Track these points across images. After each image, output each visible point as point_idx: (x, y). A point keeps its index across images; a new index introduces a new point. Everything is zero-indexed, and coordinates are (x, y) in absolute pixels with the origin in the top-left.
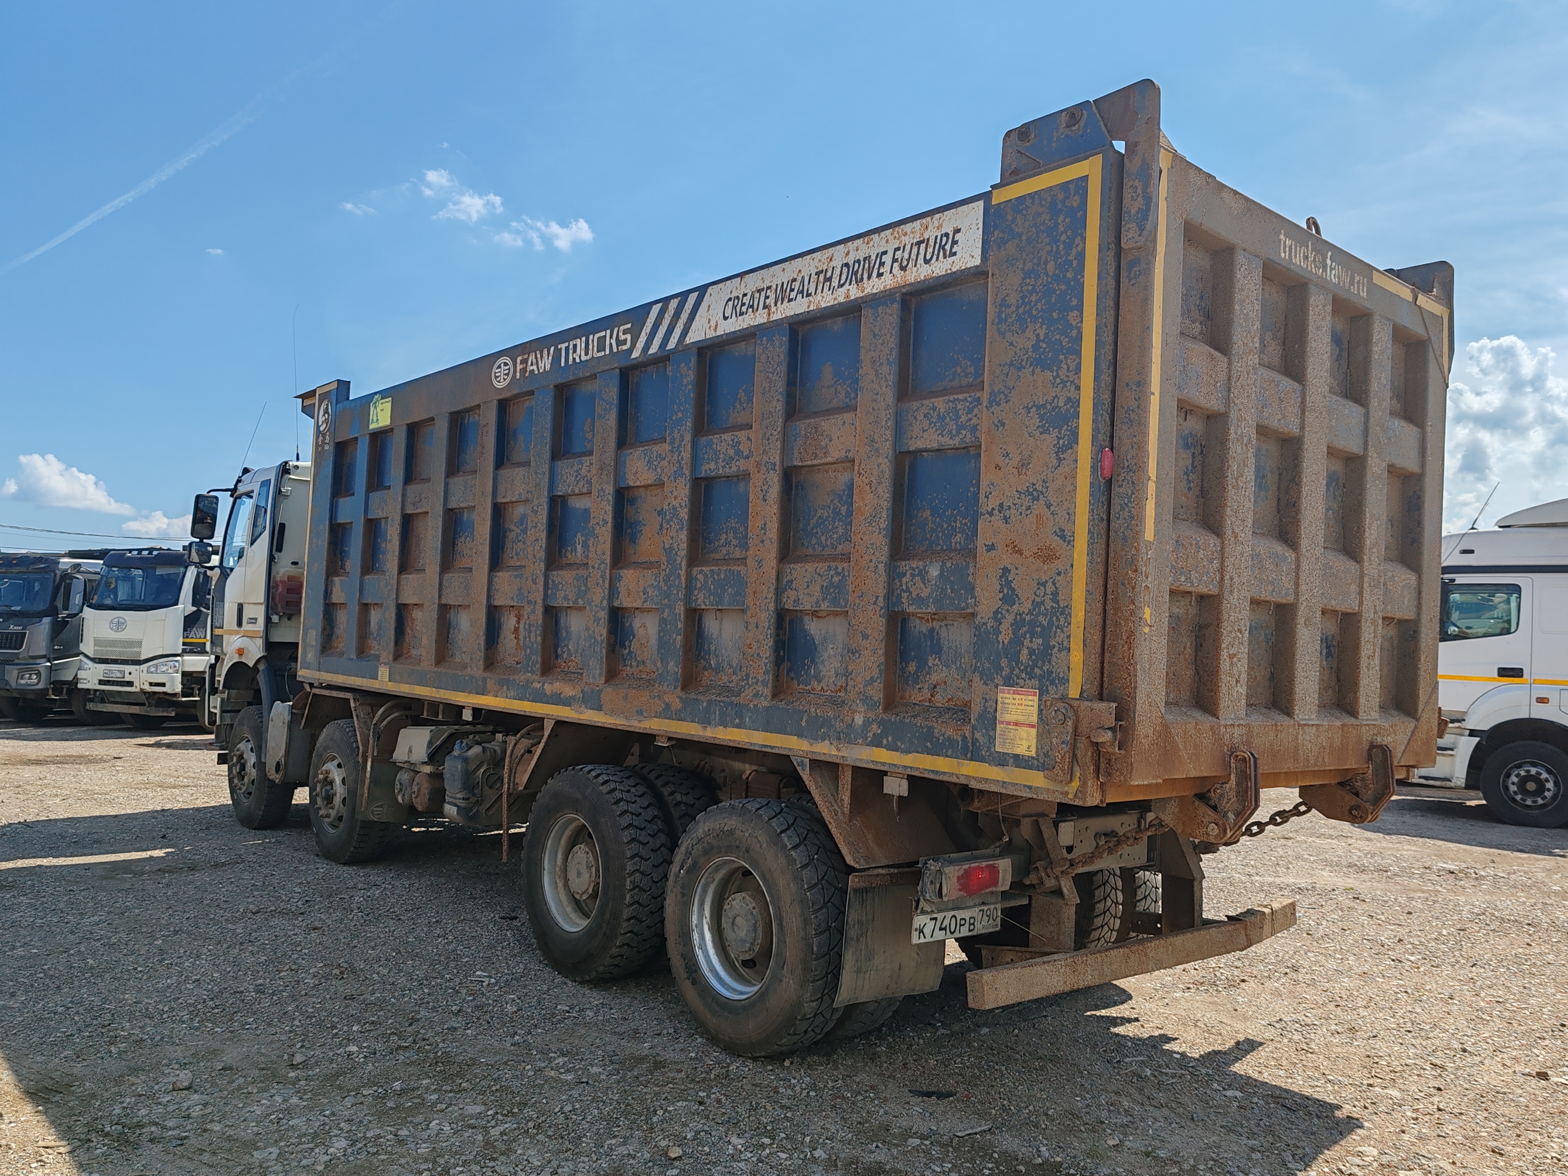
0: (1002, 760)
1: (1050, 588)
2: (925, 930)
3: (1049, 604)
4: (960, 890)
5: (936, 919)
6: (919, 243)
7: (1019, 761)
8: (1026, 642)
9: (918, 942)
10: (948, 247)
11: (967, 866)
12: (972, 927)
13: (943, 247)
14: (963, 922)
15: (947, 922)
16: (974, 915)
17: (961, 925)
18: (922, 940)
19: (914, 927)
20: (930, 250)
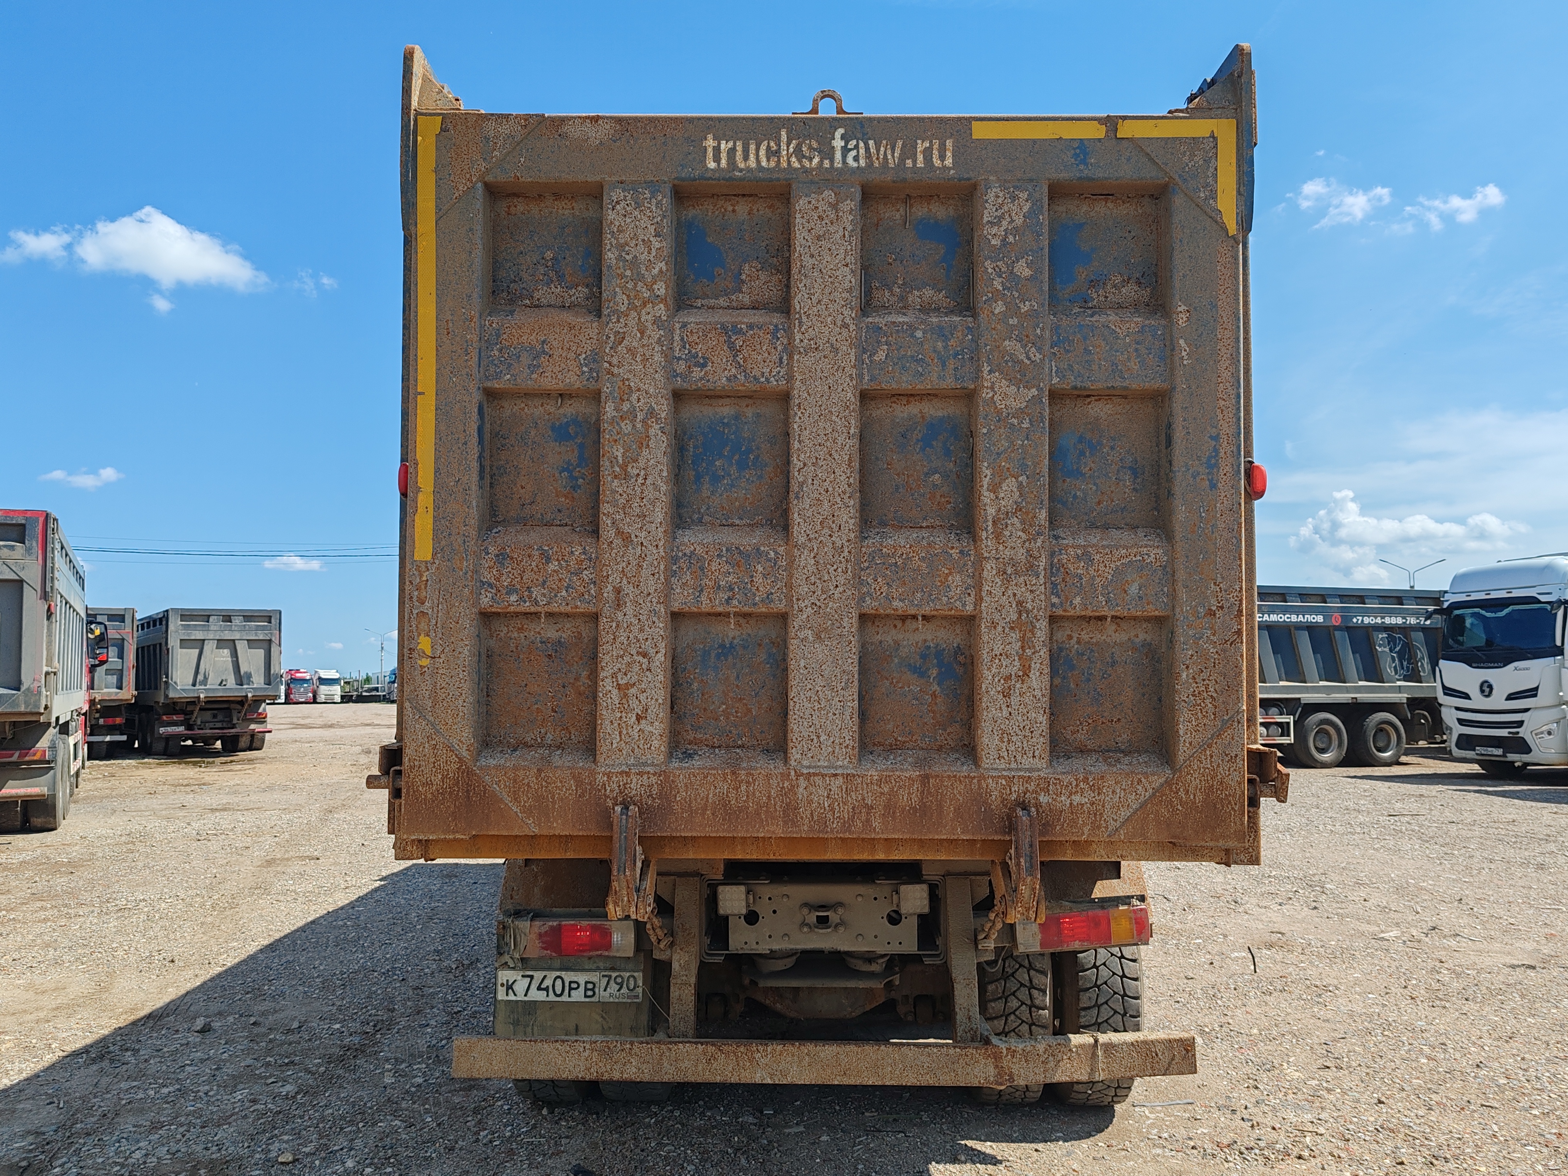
2: (515, 987)
4: (545, 949)
5: (532, 977)
9: (506, 998)
11: (555, 924)
12: (590, 993)
14: (574, 986)
15: (548, 983)
16: (595, 979)
17: (571, 989)
18: (512, 997)
19: (500, 982)
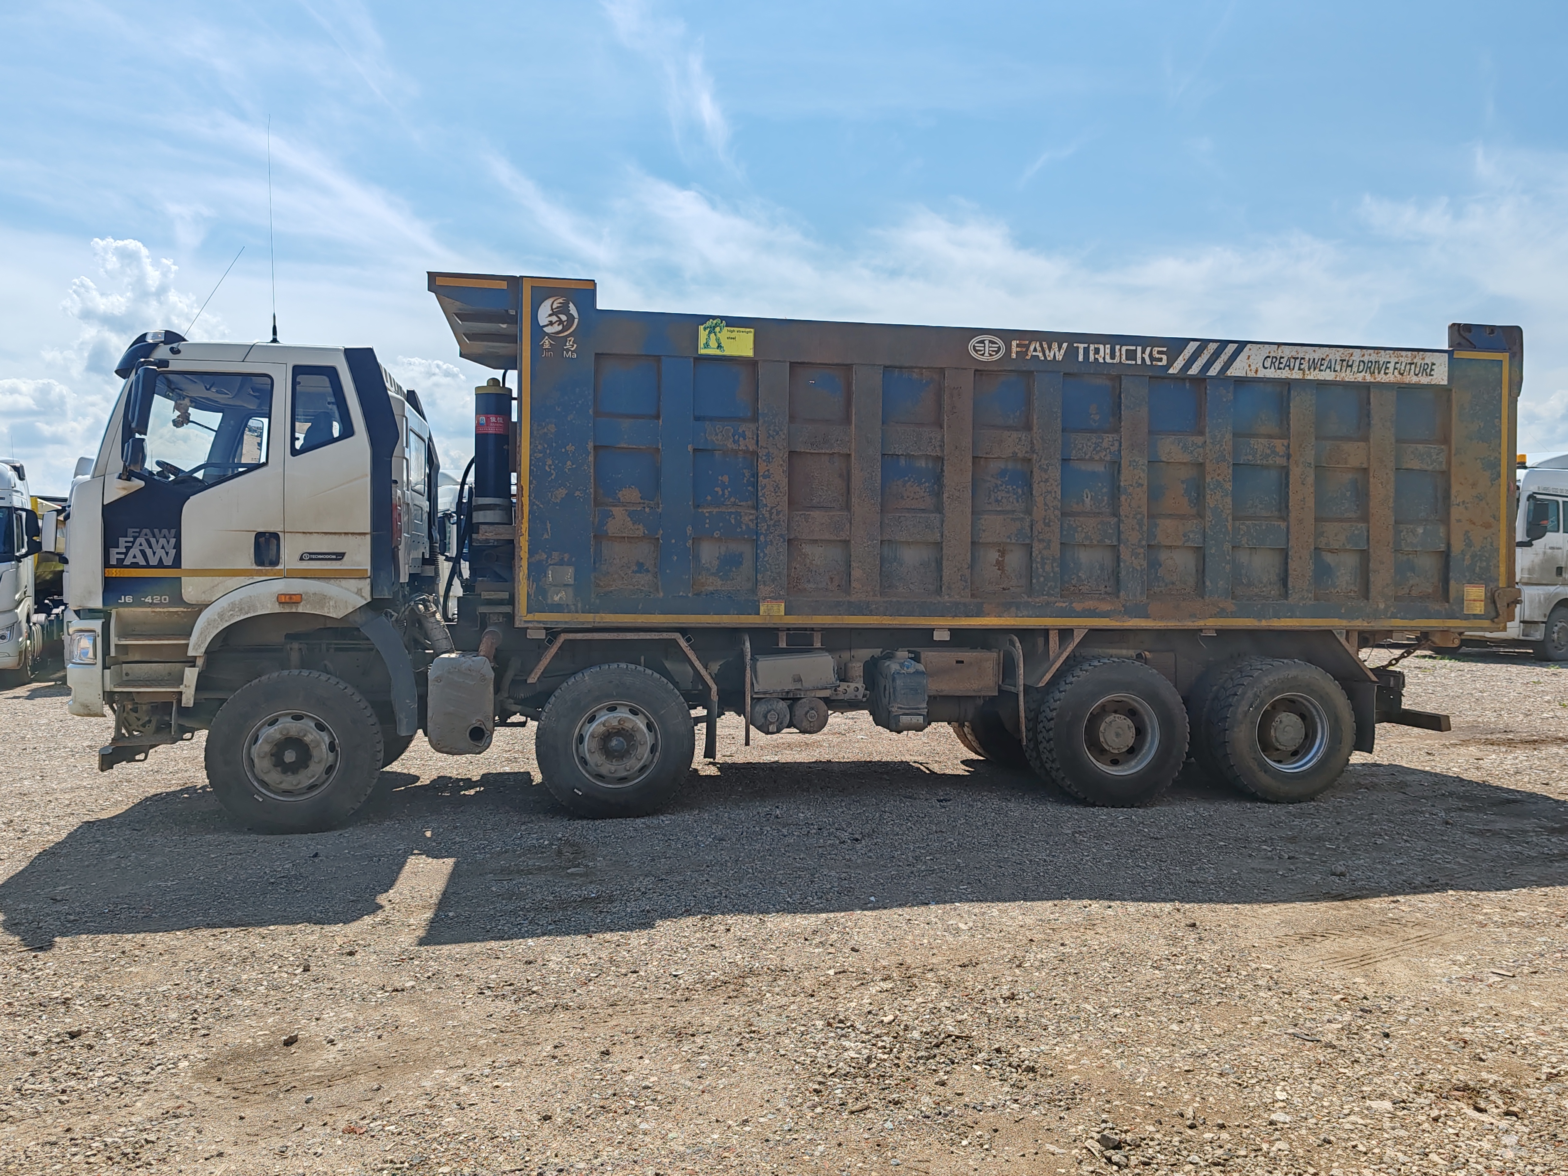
0: (1467, 617)
1: (1489, 539)
3: (1489, 547)
6: (1411, 364)
7: (1476, 617)
8: (1478, 564)
10: (1428, 371)
13: (1425, 370)
20: (1418, 369)
